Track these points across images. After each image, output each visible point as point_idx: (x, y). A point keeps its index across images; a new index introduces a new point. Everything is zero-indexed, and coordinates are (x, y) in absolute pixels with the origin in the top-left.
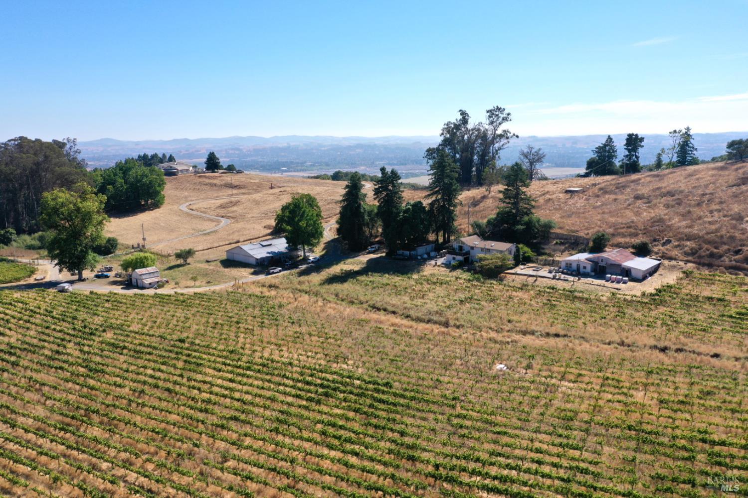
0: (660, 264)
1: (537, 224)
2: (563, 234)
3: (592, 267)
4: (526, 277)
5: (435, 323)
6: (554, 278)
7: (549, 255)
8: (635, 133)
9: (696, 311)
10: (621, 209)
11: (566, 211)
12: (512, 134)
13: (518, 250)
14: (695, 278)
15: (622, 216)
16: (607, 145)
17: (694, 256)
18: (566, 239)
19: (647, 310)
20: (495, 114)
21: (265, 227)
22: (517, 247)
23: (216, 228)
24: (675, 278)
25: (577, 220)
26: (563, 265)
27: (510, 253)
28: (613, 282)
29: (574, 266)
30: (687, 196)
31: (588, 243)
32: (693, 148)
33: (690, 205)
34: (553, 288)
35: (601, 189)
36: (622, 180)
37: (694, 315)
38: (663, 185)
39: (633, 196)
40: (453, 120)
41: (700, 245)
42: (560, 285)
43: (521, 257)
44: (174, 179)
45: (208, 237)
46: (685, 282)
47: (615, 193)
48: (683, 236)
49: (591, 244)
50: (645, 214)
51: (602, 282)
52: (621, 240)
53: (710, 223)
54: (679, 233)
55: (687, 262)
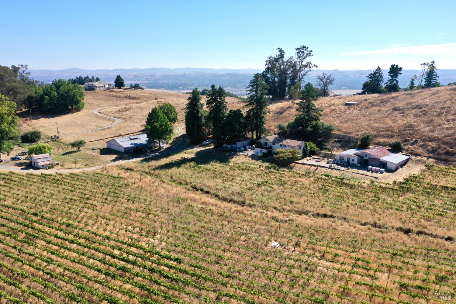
0: (409, 159)
1: (321, 127)
2: (340, 135)
3: (358, 160)
4: (309, 166)
5: (235, 202)
6: (330, 168)
7: (329, 150)
8: (396, 64)
9: (434, 197)
10: (383, 117)
11: (344, 118)
12: (313, 65)
13: (306, 146)
14: (435, 170)
15: (383, 123)
16: (377, 73)
17: (434, 153)
18: (342, 138)
19: (396, 196)
20: (302, 51)
21: (142, 126)
22: (305, 143)
23: (111, 126)
24: (419, 170)
25: (351, 124)
26: (338, 158)
27: (300, 148)
28: (372, 172)
29: (346, 159)
30: (430, 109)
31: (358, 142)
32: (436, 75)
33: (432, 116)
34: (328, 176)
35: (370, 103)
36: (385, 97)
37: (433, 202)
38: (414, 101)
39: (392, 108)
40: (274, 55)
41: (439, 145)
42: (334, 173)
43: (308, 151)
44: (94, 92)
45: (103, 132)
46: (427, 173)
47: (380, 106)
48: (427, 138)
49: (359, 143)
50: (400, 121)
51: (365, 172)
52: (381, 140)
53: (447, 129)
54: (424, 136)
55: (429, 157)
